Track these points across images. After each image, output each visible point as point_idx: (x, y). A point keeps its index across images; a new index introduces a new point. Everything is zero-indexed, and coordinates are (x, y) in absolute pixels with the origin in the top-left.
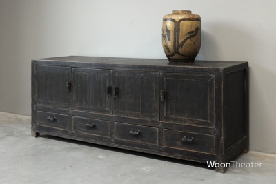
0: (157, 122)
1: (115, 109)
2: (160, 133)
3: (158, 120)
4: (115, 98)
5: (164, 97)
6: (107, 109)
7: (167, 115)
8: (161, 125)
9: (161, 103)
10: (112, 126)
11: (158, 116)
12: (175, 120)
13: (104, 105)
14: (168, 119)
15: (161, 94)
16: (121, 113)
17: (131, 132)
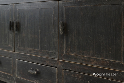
0: (56, 61)
1: (17, 46)
2: (59, 74)
3: (57, 59)
4: (16, 34)
5: (63, 30)
6: (10, 45)
7: (67, 52)
8: (60, 64)
9: (61, 37)
10: (14, 64)
11: (57, 53)
12: (76, 59)
13: (7, 42)
14: (69, 57)
15: (60, 26)
16: (22, 50)
17: (30, 71)
